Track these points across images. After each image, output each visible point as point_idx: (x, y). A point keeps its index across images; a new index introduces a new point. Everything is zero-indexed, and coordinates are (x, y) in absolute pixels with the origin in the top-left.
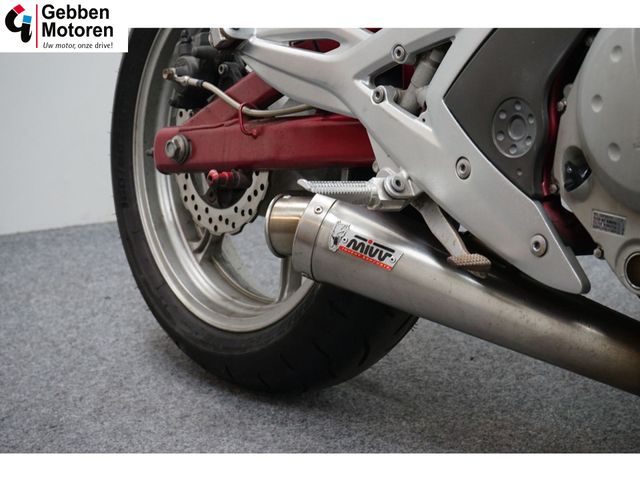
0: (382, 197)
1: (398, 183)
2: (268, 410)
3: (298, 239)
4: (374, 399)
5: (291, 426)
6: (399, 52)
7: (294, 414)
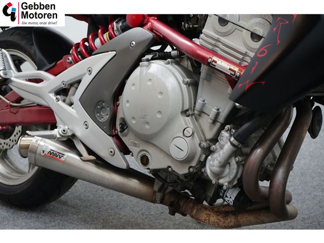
0: (58, 136)
1: (64, 131)
2: (25, 214)
3: (30, 151)
4: (65, 207)
5: (33, 220)
6: (64, 84)
7: (34, 215)
